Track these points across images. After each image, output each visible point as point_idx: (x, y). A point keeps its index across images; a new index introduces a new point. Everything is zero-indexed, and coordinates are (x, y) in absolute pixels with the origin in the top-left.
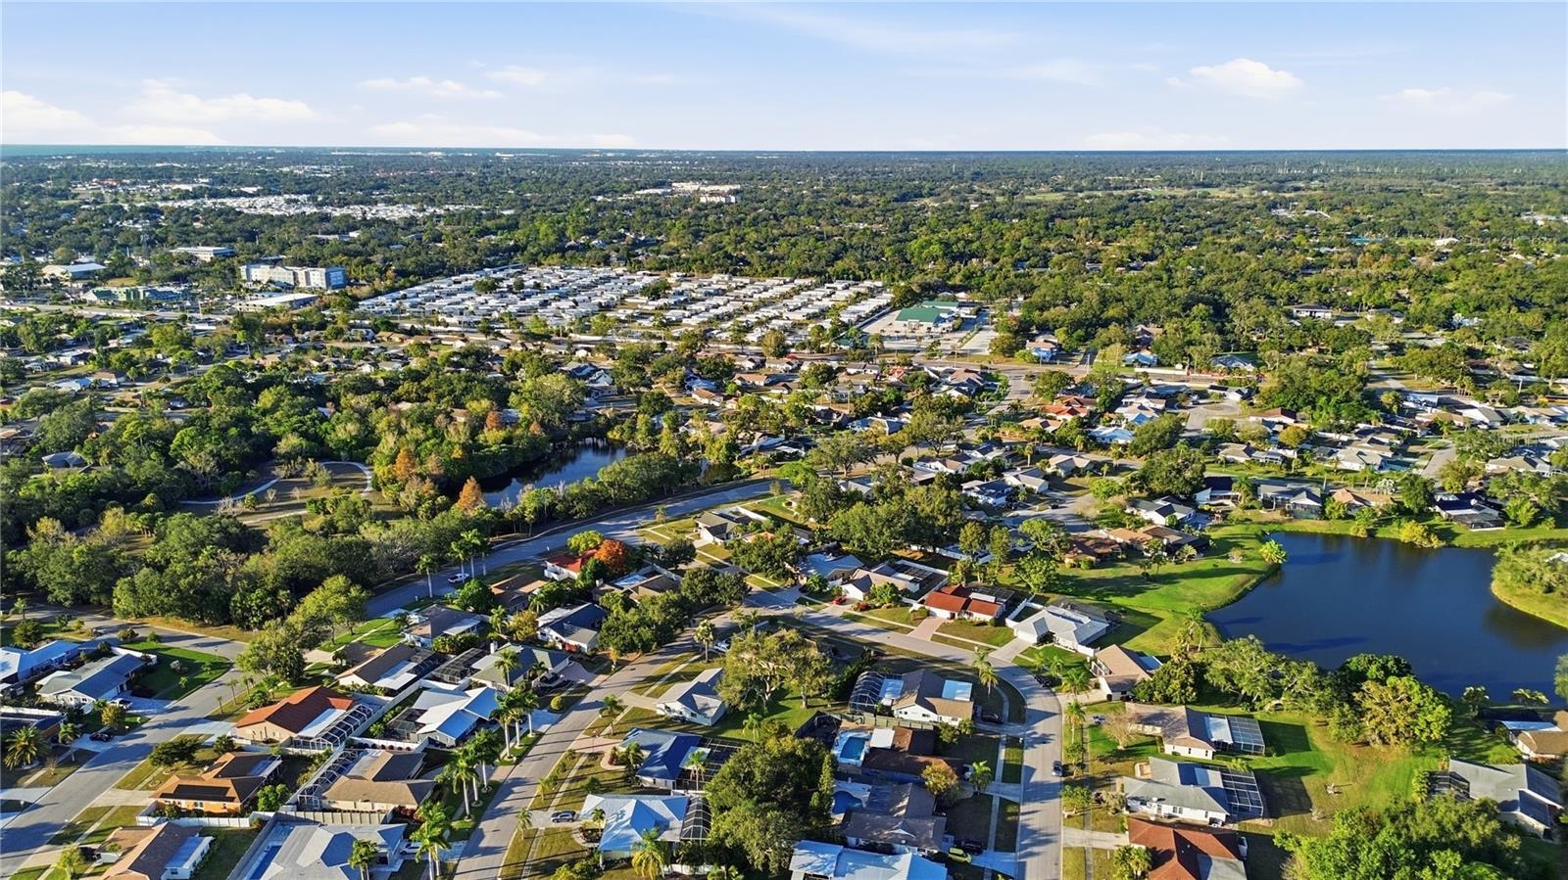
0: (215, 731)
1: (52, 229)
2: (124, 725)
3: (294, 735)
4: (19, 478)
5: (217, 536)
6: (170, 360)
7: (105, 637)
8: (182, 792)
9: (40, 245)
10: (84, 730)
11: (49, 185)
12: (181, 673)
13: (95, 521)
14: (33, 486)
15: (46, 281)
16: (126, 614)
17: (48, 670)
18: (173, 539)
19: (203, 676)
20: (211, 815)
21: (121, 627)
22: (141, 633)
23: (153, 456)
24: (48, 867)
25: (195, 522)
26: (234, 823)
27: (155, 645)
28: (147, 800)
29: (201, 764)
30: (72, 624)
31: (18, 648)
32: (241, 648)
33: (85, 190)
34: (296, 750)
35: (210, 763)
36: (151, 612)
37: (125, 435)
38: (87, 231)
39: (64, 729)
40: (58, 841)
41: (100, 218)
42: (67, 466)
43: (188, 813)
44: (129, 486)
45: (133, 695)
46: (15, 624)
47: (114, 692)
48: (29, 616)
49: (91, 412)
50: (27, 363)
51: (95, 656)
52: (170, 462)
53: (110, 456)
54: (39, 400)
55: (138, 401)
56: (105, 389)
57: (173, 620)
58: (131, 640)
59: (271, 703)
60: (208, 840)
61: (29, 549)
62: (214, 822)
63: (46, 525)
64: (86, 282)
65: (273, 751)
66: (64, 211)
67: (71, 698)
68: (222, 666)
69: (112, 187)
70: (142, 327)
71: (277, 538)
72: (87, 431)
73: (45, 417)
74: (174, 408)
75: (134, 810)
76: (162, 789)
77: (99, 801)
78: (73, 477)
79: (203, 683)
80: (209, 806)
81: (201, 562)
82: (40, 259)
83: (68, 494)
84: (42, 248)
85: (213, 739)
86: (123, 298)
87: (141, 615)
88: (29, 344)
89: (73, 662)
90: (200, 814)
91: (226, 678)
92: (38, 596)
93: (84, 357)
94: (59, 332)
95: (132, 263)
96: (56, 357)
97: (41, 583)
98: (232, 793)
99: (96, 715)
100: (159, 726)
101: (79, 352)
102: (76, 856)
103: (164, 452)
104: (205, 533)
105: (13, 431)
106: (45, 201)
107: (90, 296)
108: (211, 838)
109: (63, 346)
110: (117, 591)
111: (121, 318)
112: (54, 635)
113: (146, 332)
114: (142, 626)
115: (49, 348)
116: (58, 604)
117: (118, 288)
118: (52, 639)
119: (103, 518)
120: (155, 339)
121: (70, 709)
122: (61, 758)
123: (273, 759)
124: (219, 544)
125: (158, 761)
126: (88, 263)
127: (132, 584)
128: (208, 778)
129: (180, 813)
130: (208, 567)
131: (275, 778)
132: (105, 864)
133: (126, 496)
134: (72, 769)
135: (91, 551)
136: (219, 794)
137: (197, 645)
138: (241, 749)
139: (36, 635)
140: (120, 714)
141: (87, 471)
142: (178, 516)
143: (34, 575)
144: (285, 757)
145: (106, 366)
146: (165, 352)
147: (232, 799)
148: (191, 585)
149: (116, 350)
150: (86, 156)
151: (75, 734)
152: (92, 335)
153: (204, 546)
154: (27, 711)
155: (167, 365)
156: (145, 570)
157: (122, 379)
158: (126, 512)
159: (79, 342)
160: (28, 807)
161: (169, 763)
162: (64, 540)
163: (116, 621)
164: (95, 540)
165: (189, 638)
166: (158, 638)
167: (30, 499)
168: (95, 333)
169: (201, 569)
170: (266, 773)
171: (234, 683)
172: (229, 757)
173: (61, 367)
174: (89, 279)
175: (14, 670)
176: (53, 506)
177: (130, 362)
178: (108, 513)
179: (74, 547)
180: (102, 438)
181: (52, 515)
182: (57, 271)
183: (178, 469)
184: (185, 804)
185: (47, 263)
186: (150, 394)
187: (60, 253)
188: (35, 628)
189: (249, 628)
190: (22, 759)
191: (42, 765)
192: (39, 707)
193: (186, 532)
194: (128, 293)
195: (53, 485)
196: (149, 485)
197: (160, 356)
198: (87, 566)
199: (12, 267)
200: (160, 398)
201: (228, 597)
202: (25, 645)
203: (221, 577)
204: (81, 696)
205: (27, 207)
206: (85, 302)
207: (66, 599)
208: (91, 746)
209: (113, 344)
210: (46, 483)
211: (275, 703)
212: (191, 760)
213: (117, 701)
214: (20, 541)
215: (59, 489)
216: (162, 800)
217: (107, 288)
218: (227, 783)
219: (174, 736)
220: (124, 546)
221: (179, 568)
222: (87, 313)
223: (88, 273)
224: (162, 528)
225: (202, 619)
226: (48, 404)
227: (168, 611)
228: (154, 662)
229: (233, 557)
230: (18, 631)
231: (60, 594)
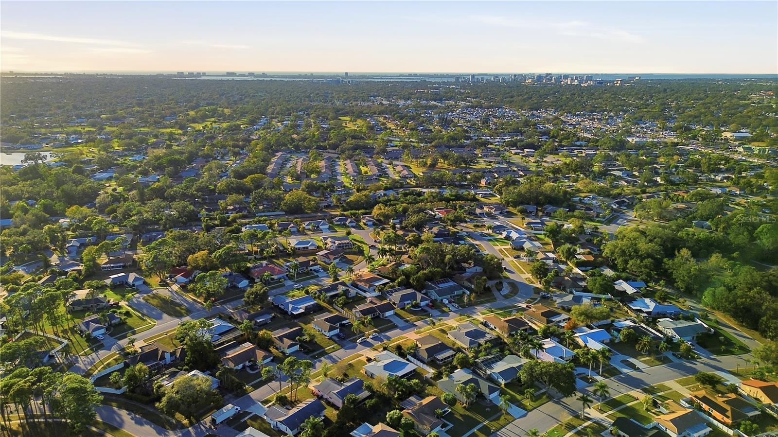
0: (731, 380)
1: (734, 114)
2: (688, 355)
3: (773, 404)
4: (680, 227)
5: (764, 284)
6: (770, 188)
7: (693, 311)
8: (705, 399)
9: (725, 122)
10: (671, 349)
11: (739, 94)
12: (723, 344)
13: (707, 256)
14: (685, 233)
15: (722, 139)
16: (707, 305)
17: (664, 316)
18: (741, 278)
19: (733, 350)
20: (714, 418)
21: (702, 310)
22: (711, 317)
23: (745, 233)
25: (755, 273)
26: (725, 429)
27: (715, 325)
28: (688, 394)
29: (719, 392)
30: (681, 300)
31: (655, 301)
32: (758, 345)
33: (755, 97)
34: (771, 412)
35: (723, 394)
36: (718, 309)
37: (735, 220)
38: (750, 117)
39: (663, 344)
40: (645, 391)
41: (758, 111)
42: (703, 228)
43: (704, 411)
44: (729, 245)
45: (698, 343)
46: (658, 290)
47: (689, 338)
48: (664, 289)
49: (722, 205)
50: (700, 176)
51: (687, 318)
52: (752, 239)
53: (724, 228)
54: (700, 194)
55: (746, 205)
56: (733, 195)
57: (728, 316)
58: (705, 318)
59: (765, 381)
60: (710, 429)
61: (673, 260)
62: (715, 422)
63: (685, 252)
64: (740, 142)
65: (758, 405)
66: (741, 106)
67: (670, 333)
68: (745, 350)
69: (770, 95)
70: (761, 168)
72: (718, 214)
73: (700, 202)
74: (764, 212)
75: (681, 396)
76: (697, 393)
77: (668, 383)
78: (703, 234)
79: (732, 353)
80: (715, 413)
81: (751, 294)
82: (723, 129)
83: (699, 241)
84: (725, 124)
85: (728, 383)
86: (756, 152)
87: (714, 308)
88: (704, 168)
89: (676, 317)
90: (710, 415)
91: (746, 356)
92: (670, 281)
93: (727, 178)
94: (720, 164)
95: (767, 135)
96: (715, 176)
97: (674, 277)
98: (729, 414)
99: (678, 345)
100: (704, 364)
101: (726, 175)
102: (650, 401)
103: (751, 233)
104: (759, 280)
105: (684, 206)
106: (735, 101)
107: (741, 149)
108: (711, 429)
109: (720, 171)
110: (706, 293)
111: (752, 162)
112: (672, 302)
113: (762, 171)
114: (712, 314)
115: (712, 171)
116: (678, 289)
117: (756, 147)
118: (671, 303)
119: (711, 256)
120: (766, 175)
121: (668, 337)
122: (657, 356)
123: (756, 409)
124: (765, 289)
125: (698, 379)
126: (745, 133)
127: (714, 292)
128: (720, 400)
129: (700, 408)
130: (754, 297)
131: (754, 419)
132: (660, 412)
133: (725, 249)
134: (660, 363)
135: (700, 270)
136: (723, 411)
137: (736, 334)
138: (740, 395)
139: (664, 298)
140: (689, 350)
141: (711, 232)
142: (748, 267)
143: (672, 273)
144: (763, 412)
145: (736, 184)
146: (769, 183)
147: (728, 417)
148: (742, 303)
149: (744, 177)
150: (762, 79)
151: (667, 348)
152: (734, 167)
153: (756, 287)
154: (650, 329)
155: (768, 189)
156: (722, 288)
157: (742, 192)
158: (723, 257)
159: (727, 170)
160: (638, 369)
161: (703, 383)
162: (690, 261)
163: (701, 306)
164: (703, 265)
165: (734, 330)
166: (717, 322)
167: (681, 238)
168: (737, 167)
169: (750, 297)
170: (750, 414)
171: (749, 361)
172: (733, 396)
173: (715, 181)
174: (743, 141)
175: (651, 310)
176: (690, 244)
177: (749, 184)
178: (714, 255)
179: (693, 266)
180: (723, 219)
181: (689, 248)
182: (729, 135)
183: (756, 244)
184: (704, 406)
185: (725, 131)
186: (753, 202)
187: (732, 126)
188: (665, 295)
189: (766, 337)
190: (642, 349)
191: (649, 355)
192: (655, 330)
193: (749, 276)
194: (760, 150)
195: (694, 235)
196: (738, 248)
197: (765, 184)
198: (696, 276)
199: (709, 131)
200: (759, 205)
201: (760, 316)
202: (658, 301)
203: (760, 305)
204: (674, 333)
205: (725, 103)
206: (737, 151)
207: (682, 288)
208: (671, 357)
209: (744, 174)
210: (691, 233)
211: (767, 381)
212: (714, 387)
213: (690, 343)
214: (672, 256)
215: (695, 237)
216: (694, 399)
217: (750, 146)
218: (728, 408)
219: (710, 372)
220: (716, 273)
221: (739, 293)
222: (736, 157)
223: (744, 137)
224: (738, 270)
225: (742, 322)
226: (703, 197)
227: (727, 311)
228: (712, 333)
229: (769, 297)
230: (658, 294)
231: (680, 284)
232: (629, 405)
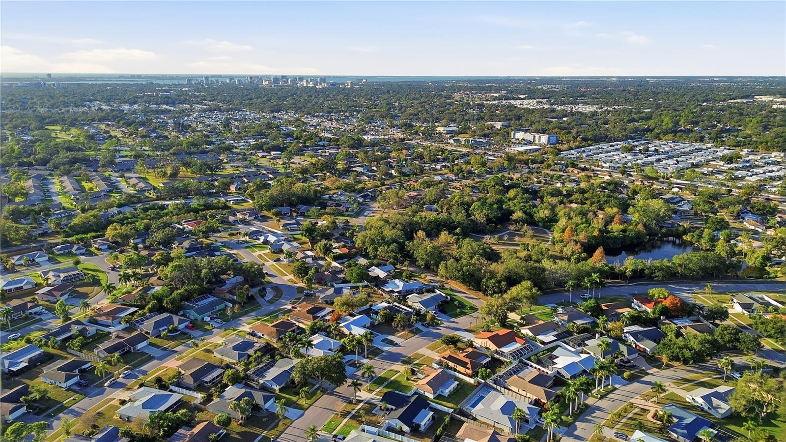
0: (467, 337)
1: (443, 112)
2: (434, 323)
3: (498, 349)
4: (415, 213)
5: (481, 251)
6: (476, 171)
7: (433, 284)
8: (450, 358)
9: (437, 118)
10: (420, 320)
11: (444, 94)
12: (458, 307)
13: (437, 235)
14: (418, 217)
15: (437, 134)
16: (442, 277)
17: (411, 292)
18: (464, 249)
19: (466, 311)
20: (460, 372)
21: (439, 281)
22: (446, 286)
23: (463, 212)
24: (399, 372)
25: (473, 243)
26: (468, 379)
27: (450, 292)
28: (437, 357)
29: (459, 349)
30: (423, 276)
31: (403, 280)
32: (483, 303)
33: (457, 96)
34: (498, 356)
35: (463, 350)
36: (451, 278)
37: (454, 201)
38: (455, 113)
39: (413, 318)
40: (404, 362)
41: (461, 107)
42: (431, 211)
43: (451, 368)
44: (452, 223)
45: (439, 311)
46: (404, 271)
47: (432, 308)
48: (409, 269)
49: (443, 190)
50: (425, 166)
51: (429, 291)
52: (468, 215)
53: (447, 209)
54: (426, 182)
55: (461, 187)
56: (450, 181)
57: (458, 283)
58: (442, 288)
59: (491, 331)
60: (457, 383)
61: (413, 242)
62: (460, 376)
63: (421, 234)
64: (451, 135)
65: (488, 353)
66: (448, 104)
67: (418, 306)
68: (474, 309)
69: (467, 94)
70: (468, 156)
71: (505, 257)
72: (441, 198)
73: (427, 189)
74: (474, 192)
75: (432, 360)
76: (443, 355)
77: (421, 351)
78: (432, 216)
79: (465, 314)
80: (459, 368)
81: (473, 261)
82: (436, 124)
83: (430, 222)
84: (438, 120)
85: (466, 340)
86: (463, 143)
87: (447, 278)
88: (427, 159)
89: (420, 292)
90: (455, 370)
91: (475, 314)
92: (413, 261)
93: (444, 166)
94: (438, 155)
95: (469, 128)
96: (435, 165)
97: (415, 257)
98: (469, 366)
99: (425, 315)
100: (446, 327)
101: (443, 164)
102: (409, 371)
103: (467, 211)
104: (477, 249)
105: (416, 194)
106: (442, 99)
107: (451, 141)
108: (458, 382)
109: (438, 161)
110: (440, 266)
111: (461, 151)
112: (416, 278)
113: (469, 158)
114: (447, 283)
115: (433, 161)
116: (419, 266)
117: (462, 138)
118: (415, 280)
119: (440, 234)
120: (472, 162)
121: (416, 310)
122: (411, 329)
123: (488, 357)
124: (481, 255)
125: (444, 342)
126: (453, 127)
127: (446, 265)
128: (461, 356)
129: (448, 367)
130: (475, 264)
131: (487, 366)
132: (418, 378)
133: (450, 227)
134: (413, 335)
135: (434, 248)
136: (464, 364)
137: (466, 297)
138: (475, 348)
139: (410, 277)
140: (433, 318)
141: (438, 214)
142: (468, 239)
143: (413, 253)
144: (493, 358)
145: (452, 171)
146: (475, 168)
147: (469, 369)
148: (468, 270)
149: (457, 165)
150: (460, 81)
151: (416, 320)
152: (449, 158)
153: (475, 255)
154: (402, 307)
155: (475, 173)
156: (452, 260)
157: (457, 177)
158: (449, 234)
159: (444, 160)
160: (396, 345)
161: (448, 344)
162: (425, 241)
163: (438, 278)
164: (436, 243)
165: (464, 294)
166: (452, 290)
167: (417, 222)
168: (451, 157)
169: (472, 264)
170: (484, 362)
171: (478, 318)
172: (470, 350)
173: (436, 170)
174: (452, 134)
175: (400, 289)
176: (424, 226)
177: (461, 170)
178: (443, 233)
179: (429, 245)
180: (445, 202)
181: (423, 230)
182: (440, 129)
183: (471, 219)
184: (451, 364)
185: (438, 126)
186: (466, 185)
187: (444, 122)
188: (410, 274)
189: (487, 295)
190: (398, 324)
191: (404, 330)
192: (406, 306)
193: (469, 247)
194: (465, 141)
195: (426, 218)
196: (459, 224)
197: (472, 169)
198: (432, 253)
199: (426, 127)
200: (470, 187)
201: (481, 279)
202: (406, 280)
203: (480, 270)
204: (421, 306)
205: (435, 102)
206: (449, 143)
207: (422, 265)
208: (421, 328)
209: (456, 162)
210: (423, 217)
211: (492, 332)
212: (456, 346)
213: (433, 312)
214: (411, 238)
215: (427, 220)
216: (442, 359)
217: (459, 138)
218: (468, 360)
219: (451, 333)
220: (446, 248)
221: (464, 262)
222: (449, 148)
223: (453, 131)
224: (461, 243)
225: (469, 286)
226: (429, 185)
227: (458, 279)
228: (449, 299)
229: (486, 262)
230: (404, 274)
231: (421, 263)
232: (392, 379)
